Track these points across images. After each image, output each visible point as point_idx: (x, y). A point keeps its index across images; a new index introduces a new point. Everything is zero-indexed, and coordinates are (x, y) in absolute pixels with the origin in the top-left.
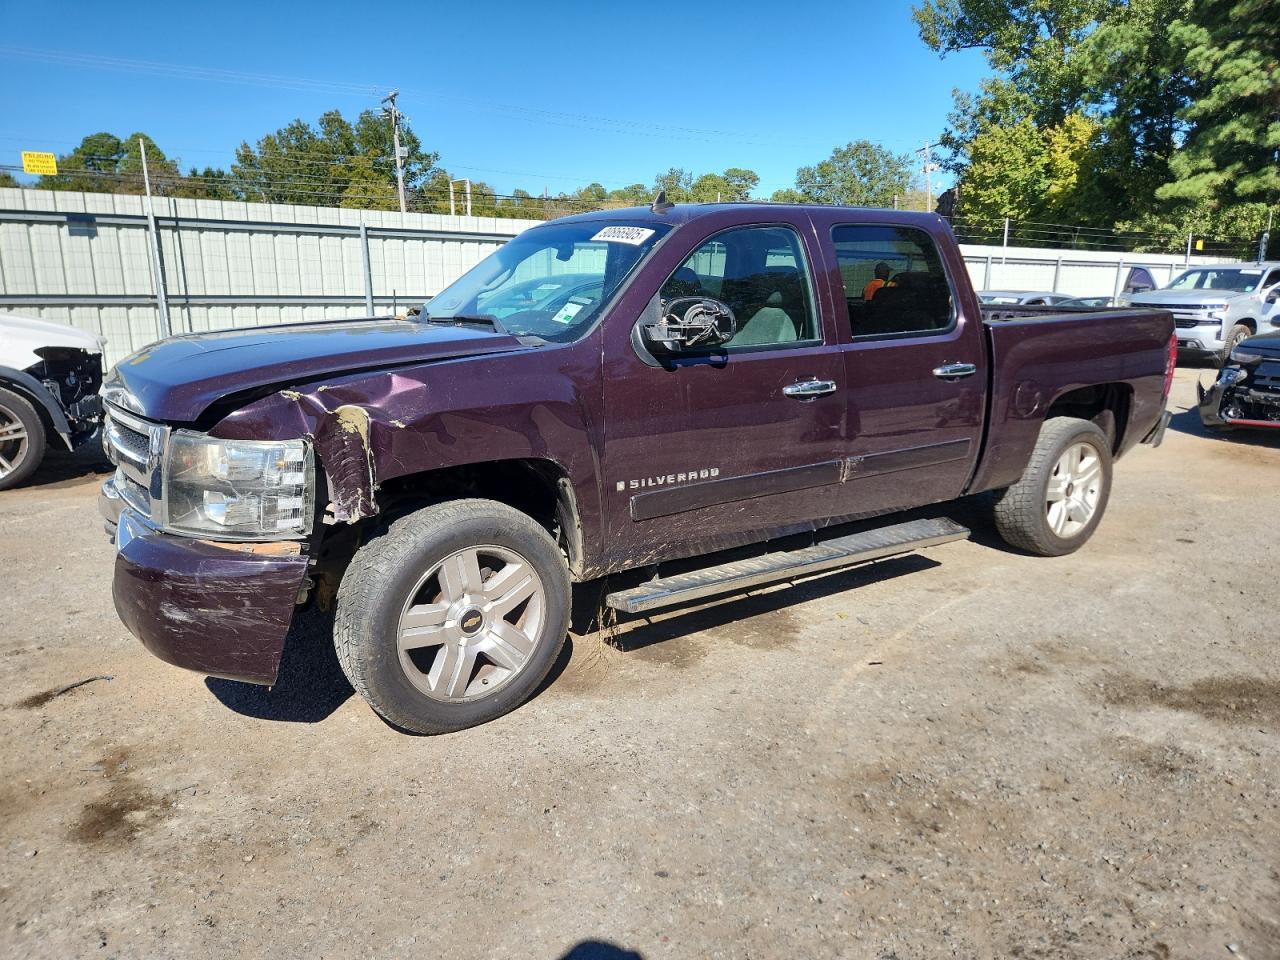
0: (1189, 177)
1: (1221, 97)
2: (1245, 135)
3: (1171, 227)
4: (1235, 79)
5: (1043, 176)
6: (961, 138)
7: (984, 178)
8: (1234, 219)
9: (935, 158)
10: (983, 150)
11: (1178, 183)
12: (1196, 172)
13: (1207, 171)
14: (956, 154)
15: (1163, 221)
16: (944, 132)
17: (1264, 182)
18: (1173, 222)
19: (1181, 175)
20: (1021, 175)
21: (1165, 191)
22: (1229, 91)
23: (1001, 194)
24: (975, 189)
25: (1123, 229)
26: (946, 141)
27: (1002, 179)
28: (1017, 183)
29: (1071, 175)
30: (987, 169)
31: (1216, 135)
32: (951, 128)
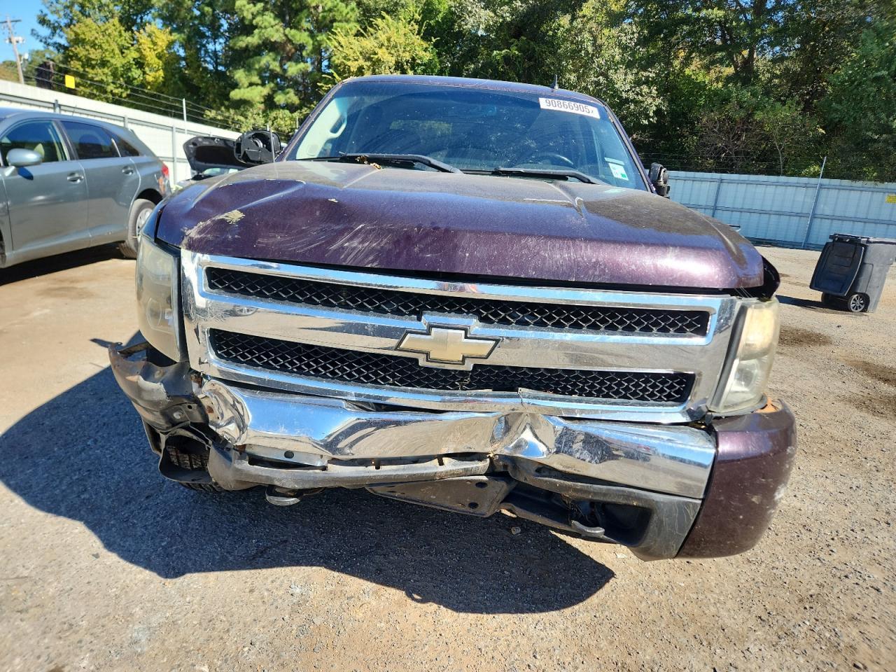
0: (248, 87)
1: (260, 38)
2: (275, 66)
3: (242, 118)
4: (265, 28)
5: (134, 66)
6: (57, 22)
7: (89, 59)
8: (276, 118)
9: (33, 32)
10: (83, 36)
11: (242, 90)
12: (251, 84)
13: (257, 85)
14: (53, 34)
15: (236, 113)
16: (40, 13)
17: (289, 98)
18: (241, 115)
19: (243, 85)
20: (118, 61)
21: (235, 94)
22: (264, 35)
23: (106, 74)
24: (83, 66)
25: (211, 116)
26: (43, 21)
27: (104, 63)
28: (117, 68)
29: (158, 70)
30: (91, 52)
31: (259, 62)
32: (46, 11)
